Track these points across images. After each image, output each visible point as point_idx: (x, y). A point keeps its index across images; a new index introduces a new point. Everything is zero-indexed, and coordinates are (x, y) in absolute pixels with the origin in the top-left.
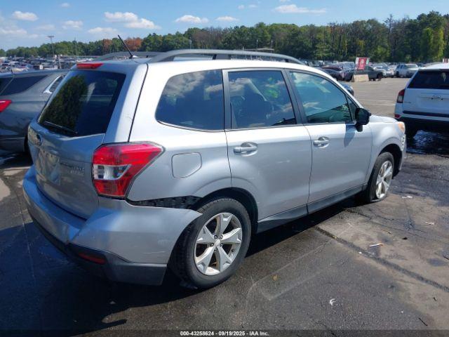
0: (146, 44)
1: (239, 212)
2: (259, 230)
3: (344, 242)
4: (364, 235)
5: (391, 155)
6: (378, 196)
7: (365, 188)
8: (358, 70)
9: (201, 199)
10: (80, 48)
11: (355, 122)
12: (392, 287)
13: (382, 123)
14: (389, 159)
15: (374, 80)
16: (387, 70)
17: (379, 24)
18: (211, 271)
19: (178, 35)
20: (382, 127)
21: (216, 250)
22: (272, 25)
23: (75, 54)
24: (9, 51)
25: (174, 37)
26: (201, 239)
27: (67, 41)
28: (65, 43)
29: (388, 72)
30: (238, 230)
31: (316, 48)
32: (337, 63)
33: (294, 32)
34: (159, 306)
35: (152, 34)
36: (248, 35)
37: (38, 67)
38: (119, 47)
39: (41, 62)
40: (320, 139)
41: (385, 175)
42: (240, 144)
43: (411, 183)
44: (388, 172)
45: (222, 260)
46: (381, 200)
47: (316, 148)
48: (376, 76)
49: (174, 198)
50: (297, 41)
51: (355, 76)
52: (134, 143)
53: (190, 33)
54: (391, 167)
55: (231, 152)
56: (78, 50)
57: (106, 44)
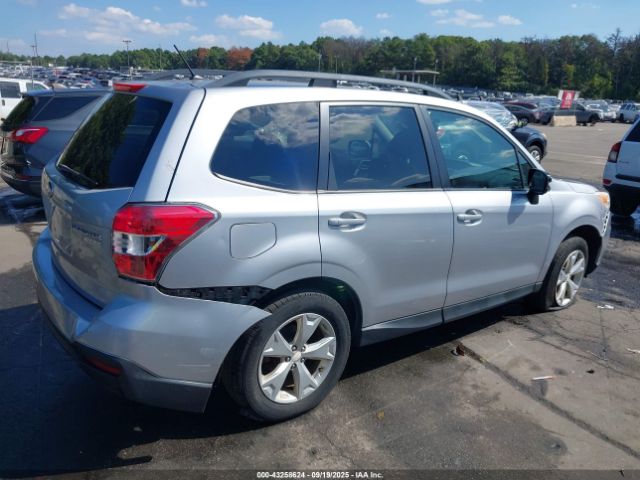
0: (257, 56)
1: (332, 314)
2: (364, 342)
3: (496, 369)
4: (527, 361)
5: (585, 242)
6: (559, 301)
7: (538, 289)
8: (561, 109)
9: (272, 291)
10: (165, 59)
11: (527, 190)
12: (558, 446)
13: (573, 193)
14: (579, 247)
15: (585, 125)
16: (606, 111)
17: (599, 42)
18: (285, 398)
19: (303, 46)
20: (572, 199)
21: (295, 366)
22: (439, 38)
23: (159, 67)
24: (71, 58)
25: (297, 48)
26: (271, 350)
27: (150, 48)
28: (146, 51)
29: (606, 114)
30: (330, 339)
31: (502, 74)
32: (530, 97)
33: (469, 49)
34: (202, 440)
35: (266, 44)
36: (403, 50)
37: (107, 82)
38: (220, 60)
39: (112, 76)
40: (469, 212)
41: (573, 271)
42: (340, 213)
43: (616, 285)
44: (579, 267)
45: (302, 383)
46: (564, 308)
47: (461, 225)
48: (587, 119)
49: (230, 288)
50: (474, 62)
51: (555, 118)
52: (175, 203)
53: (321, 44)
54: (582, 260)
55: (324, 225)
56: (163, 61)
57: (202, 54)
